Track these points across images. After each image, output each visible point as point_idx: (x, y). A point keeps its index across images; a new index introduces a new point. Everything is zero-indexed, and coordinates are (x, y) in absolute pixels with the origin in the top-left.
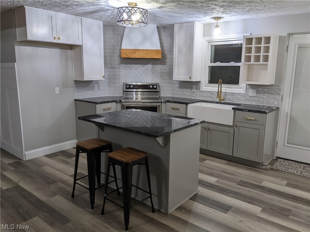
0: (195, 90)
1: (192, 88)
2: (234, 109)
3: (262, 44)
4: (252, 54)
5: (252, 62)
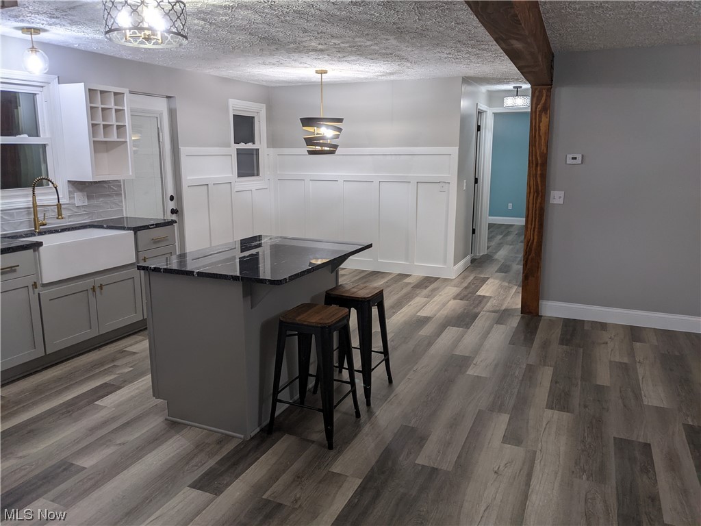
2: (136, 230)
3: (111, 104)
4: (100, 121)
5: (101, 138)
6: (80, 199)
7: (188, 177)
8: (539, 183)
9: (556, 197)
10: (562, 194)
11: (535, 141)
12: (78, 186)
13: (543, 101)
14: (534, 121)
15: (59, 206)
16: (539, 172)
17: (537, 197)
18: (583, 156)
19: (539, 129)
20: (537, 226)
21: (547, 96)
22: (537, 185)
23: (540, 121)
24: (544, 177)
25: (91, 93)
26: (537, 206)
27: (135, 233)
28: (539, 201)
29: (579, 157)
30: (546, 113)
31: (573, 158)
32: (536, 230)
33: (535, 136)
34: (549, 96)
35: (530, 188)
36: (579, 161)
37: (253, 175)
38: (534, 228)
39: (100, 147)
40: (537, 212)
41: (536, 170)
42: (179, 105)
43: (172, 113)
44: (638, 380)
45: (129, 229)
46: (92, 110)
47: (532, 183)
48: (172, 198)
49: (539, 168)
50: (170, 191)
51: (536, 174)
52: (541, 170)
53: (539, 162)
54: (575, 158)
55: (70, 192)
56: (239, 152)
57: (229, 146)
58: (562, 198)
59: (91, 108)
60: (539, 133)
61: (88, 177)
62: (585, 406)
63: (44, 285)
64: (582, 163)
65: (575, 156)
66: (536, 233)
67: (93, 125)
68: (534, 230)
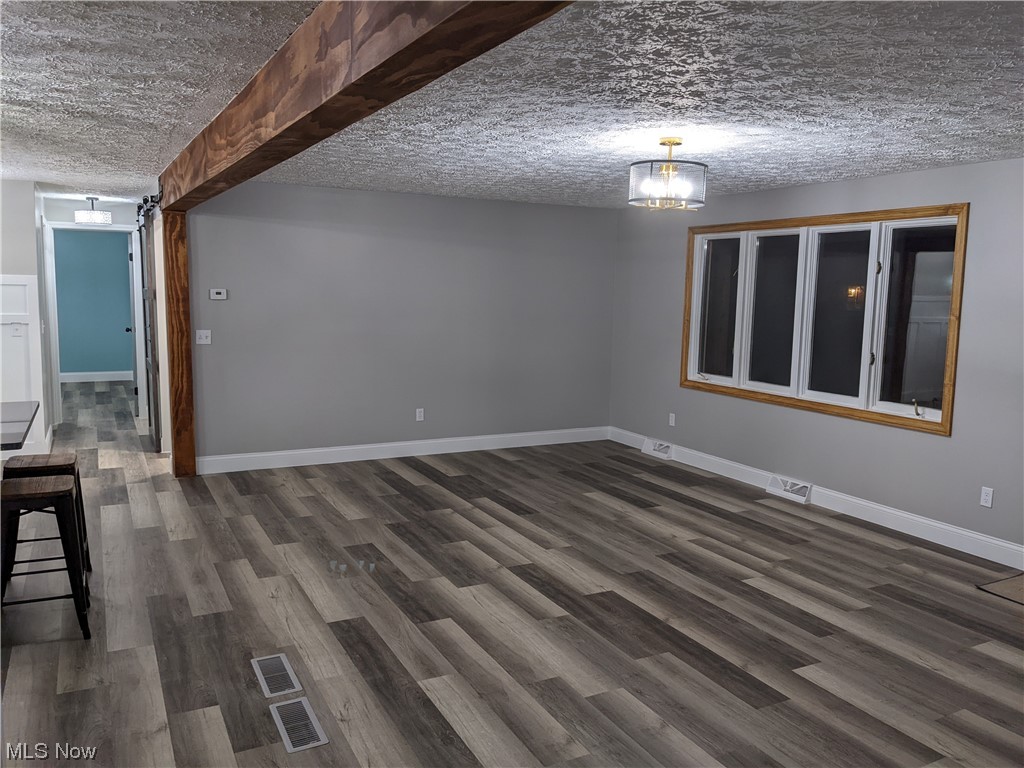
8: (183, 321)
9: (203, 337)
10: (208, 333)
11: (173, 273)
13: (178, 229)
14: (169, 250)
16: (181, 309)
17: (182, 337)
18: (227, 291)
19: (177, 260)
20: (185, 372)
21: (181, 223)
22: (181, 324)
23: (177, 251)
24: (187, 314)
26: (184, 347)
28: (185, 341)
29: (224, 291)
30: (183, 243)
31: (217, 293)
33: (173, 268)
34: (183, 224)
35: (173, 327)
36: (223, 296)
38: (182, 373)
40: (184, 355)
41: (178, 306)
44: (331, 505)
47: (174, 322)
49: (181, 304)
51: (178, 312)
52: (183, 307)
53: (181, 297)
54: (220, 293)
58: (209, 338)
60: (177, 265)
62: (306, 534)
64: (227, 298)
65: (219, 290)
66: (185, 379)
68: (182, 377)
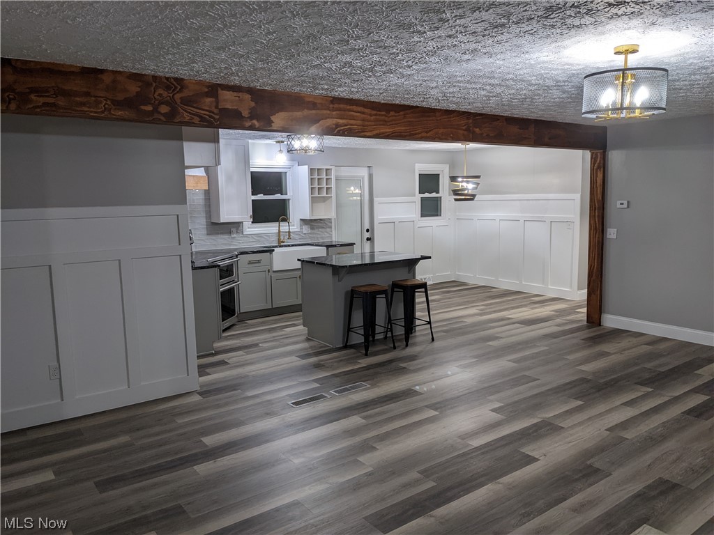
0: (235, 235)
1: (230, 233)
2: (328, 247)
3: (324, 176)
4: (316, 186)
5: (316, 195)
6: (306, 229)
7: (379, 217)
8: (597, 222)
9: (611, 233)
10: (615, 231)
12: (304, 221)
13: (598, 162)
14: (592, 176)
15: (289, 232)
16: (597, 214)
17: (596, 233)
18: (628, 202)
19: (596, 182)
20: (596, 256)
22: (596, 224)
23: (597, 176)
24: (600, 218)
25: (312, 171)
26: (597, 239)
27: (327, 249)
28: (597, 235)
29: (625, 202)
30: (600, 171)
31: (621, 204)
32: (596, 258)
33: (594, 188)
35: (591, 226)
36: (625, 206)
37: (437, 216)
38: (594, 256)
39: (314, 200)
40: (596, 245)
41: (595, 213)
42: (374, 171)
43: (371, 177)
45: (324, 246)
46: (312, 180)
47: (592, 223)
48: (368, 231)
49: (597, 211)
50: (367, 226)
53: (597, 206)
54: (623, 204)
55: (301, 225)
56: (422, 199)
57: (414, 195)
58: (615, 235)
59: (311, 179)
60: (596, 186)
61: (308, 217)
63: (274, 272)
64: (628, 207)
65: (622, 202)
66: (596, 260)
67: (312, 188)
68: (594, 259)
